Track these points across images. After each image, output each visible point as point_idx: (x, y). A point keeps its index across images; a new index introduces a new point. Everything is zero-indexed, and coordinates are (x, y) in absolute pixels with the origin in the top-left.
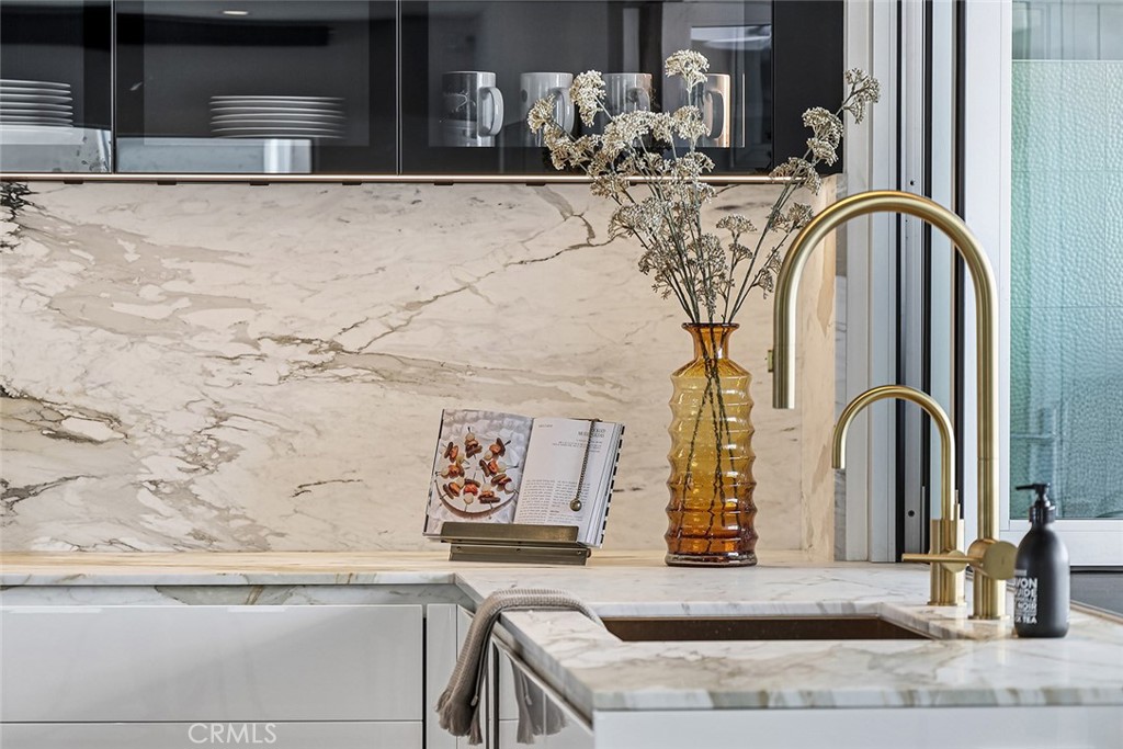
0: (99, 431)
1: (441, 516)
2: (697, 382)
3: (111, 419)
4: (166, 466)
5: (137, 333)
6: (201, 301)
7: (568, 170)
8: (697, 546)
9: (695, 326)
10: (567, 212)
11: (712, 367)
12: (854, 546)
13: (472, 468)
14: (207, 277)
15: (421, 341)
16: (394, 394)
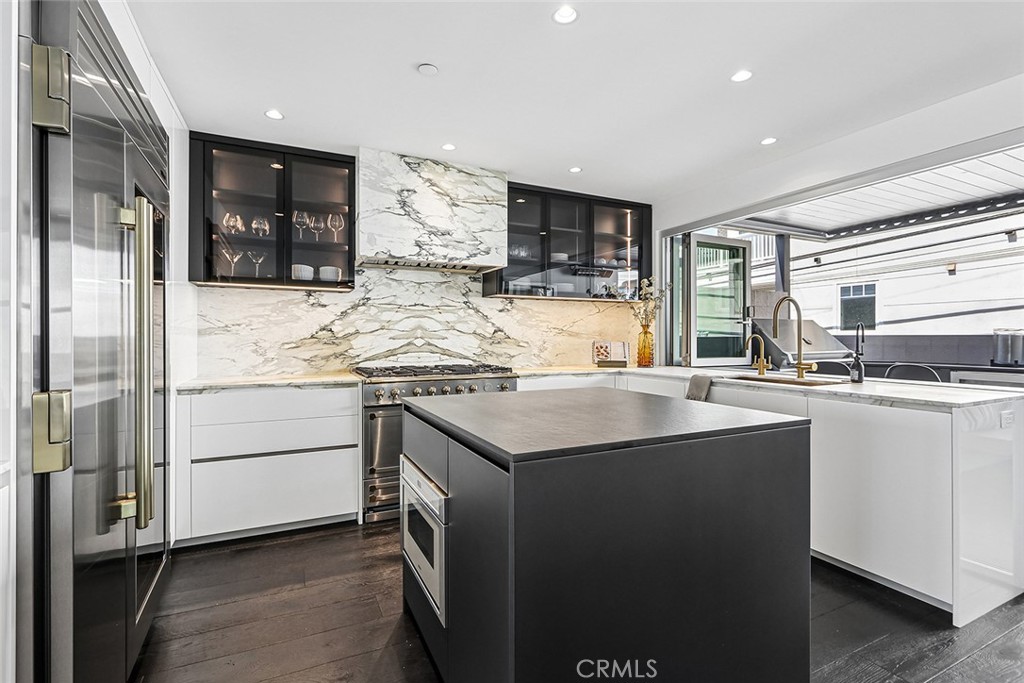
0: (525, 345)
1: (597, 360)
2: (642, 335)
3: (527, 343)
4: (536, 351)
5: (532, 327)
6: (541, 321)
9: (643, 325)
10: (596, 307)
11: (646, 333)
13: (602, 351)
14: (542, 317)
15: (575, 329)
16: (571, 338)
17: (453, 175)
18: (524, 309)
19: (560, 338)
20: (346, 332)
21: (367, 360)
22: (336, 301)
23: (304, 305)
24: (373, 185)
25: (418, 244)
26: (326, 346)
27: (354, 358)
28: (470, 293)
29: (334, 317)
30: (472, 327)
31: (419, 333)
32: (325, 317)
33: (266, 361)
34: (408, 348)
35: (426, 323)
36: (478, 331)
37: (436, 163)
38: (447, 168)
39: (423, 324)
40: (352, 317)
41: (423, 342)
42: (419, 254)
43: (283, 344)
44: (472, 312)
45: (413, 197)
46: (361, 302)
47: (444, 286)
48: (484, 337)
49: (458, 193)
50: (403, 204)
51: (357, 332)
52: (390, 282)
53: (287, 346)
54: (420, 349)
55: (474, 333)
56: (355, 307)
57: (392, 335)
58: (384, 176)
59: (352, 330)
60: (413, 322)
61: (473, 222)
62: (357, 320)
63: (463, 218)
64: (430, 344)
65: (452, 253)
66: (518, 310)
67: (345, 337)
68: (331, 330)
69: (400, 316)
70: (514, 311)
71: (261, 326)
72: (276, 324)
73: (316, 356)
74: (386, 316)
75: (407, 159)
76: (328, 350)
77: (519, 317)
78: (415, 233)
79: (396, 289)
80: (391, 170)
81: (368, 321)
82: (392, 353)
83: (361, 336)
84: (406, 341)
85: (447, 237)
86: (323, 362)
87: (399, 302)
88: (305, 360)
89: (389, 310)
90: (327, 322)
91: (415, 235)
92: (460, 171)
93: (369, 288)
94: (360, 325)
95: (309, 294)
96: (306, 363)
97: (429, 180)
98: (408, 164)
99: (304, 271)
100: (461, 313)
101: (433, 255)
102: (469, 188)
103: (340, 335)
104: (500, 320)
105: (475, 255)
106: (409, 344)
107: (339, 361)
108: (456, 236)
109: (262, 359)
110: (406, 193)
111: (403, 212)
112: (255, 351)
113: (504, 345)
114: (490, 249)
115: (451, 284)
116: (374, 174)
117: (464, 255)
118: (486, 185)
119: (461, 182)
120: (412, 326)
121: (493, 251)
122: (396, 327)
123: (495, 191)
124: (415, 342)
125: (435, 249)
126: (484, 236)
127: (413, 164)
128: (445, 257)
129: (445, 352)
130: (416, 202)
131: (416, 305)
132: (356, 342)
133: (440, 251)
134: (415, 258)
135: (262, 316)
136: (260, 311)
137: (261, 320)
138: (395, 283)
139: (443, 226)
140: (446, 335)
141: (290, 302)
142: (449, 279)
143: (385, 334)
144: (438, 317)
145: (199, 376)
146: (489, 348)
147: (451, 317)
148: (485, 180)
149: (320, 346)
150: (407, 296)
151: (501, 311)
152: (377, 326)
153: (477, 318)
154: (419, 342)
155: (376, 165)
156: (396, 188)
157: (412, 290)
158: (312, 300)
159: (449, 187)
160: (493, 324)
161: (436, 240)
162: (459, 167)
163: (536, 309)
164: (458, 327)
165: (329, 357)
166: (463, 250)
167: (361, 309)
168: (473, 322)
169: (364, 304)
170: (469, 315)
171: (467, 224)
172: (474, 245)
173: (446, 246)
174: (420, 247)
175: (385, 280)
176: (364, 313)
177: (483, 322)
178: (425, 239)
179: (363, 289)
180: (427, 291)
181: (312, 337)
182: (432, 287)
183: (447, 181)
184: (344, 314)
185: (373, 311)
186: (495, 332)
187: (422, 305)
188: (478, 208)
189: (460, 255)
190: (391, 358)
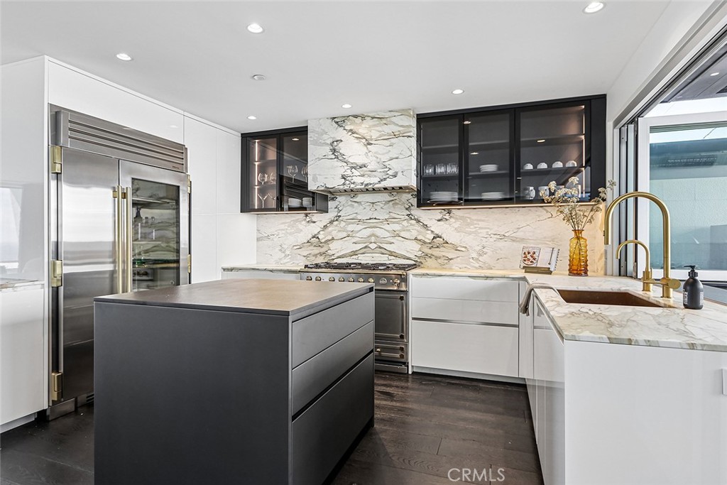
0: (463, 249)
1: (523, 265)
2: (575, 241)
3: (466, 247)
4: (475, 255)
5: (470, 233)
6: (480, 228)
7: (548, 203)
8: (575, 272)
9: (575, 230)
10: (547, 212)
11: (578, 238)
12: (609, 272)
13: (529, 256)
14: (482, 224)
15: (520, 234)
16: (514, 243)
17: (369, 122)
18: (462, 218)
19: (501, 244)
20: (326, 239)
21: (338, 257)
22: (321, 219)
23: (304, 222)
24: (316, 143)
25: (343, 177)
26: (315, 248)
27: (331, 256)
28: (412, 208)
29: (319, 229)
30: (414, 234)
31: (373, 239)
32: (314, 229)
33: (286, 256)
34: (365, 250)
35: (378, 232)
36: (419, 238)
37: (356, 117)
38: (363, 118)
39: (375, 233)
40: (330, 229)
41: (376, 246)
42: (344, 184)
43: (294, 246)
44: (414, 222)
45: (341, 145)
46: (335, 219)
47: (391, 203)
48: (425, 242)
49: (372, 134)
50: (334, 151)
51: (333, 239)
52: (353, 203)
53: (295, 248)
54: (373, 251)
55: (416, 239)
56: (331, 222)
57: (354, 241)
58: (322, 135)
59: (330, 238)
60: (369, 232)
61: (383, 154)
62: (333, 231)
63: (375, 153)
64: (380, 248)
65: (367, 180)
66: (456, 219)
67: (326, 242)
68: (318, 238)
69: (360, 227)
70: (452, 220)
71: (283, 235)
72: (291, 234)
73: (310, 254)
74: (350, 228)
75: (336, 120)
76: (317, 251)
77: (457, 225)
78: (342, 169)
79: (357, 207)
80: (326, 130)
81: (339, 231)
82: (354, 253)
83: (335, 241)
84: (365, 245)
85: (364, 169)
86: (314, 258)
87: (359, 217)
88: (304, 256)
89: (353, 223)
90: (316, 233)
91: (342, 171)
92: (373, 118)
93: (340, 209)
94: (334, 234)
95: (306, 215)
96: (305, 258)
97: (351, 130)
98: (337, 123)
99: (294, 202)
100: (405, 223)
101: (354, 183)
102: (379, 128)
103: (323, 241)
104: (438, 228)
105: (385, 179)
106: (366, 247)
107: (322, 257)
108: (370, 167)
109: (283, 255)
110: (335, 143)
111: (334, 157)
112: (281, 250)
113: (442, 249)
114: (397, 173)
115: (397, 201)
116: (317, 135)
117: (377, 180)
118: (394, 123)
119: (375, 126)
120: (368, 234)
121: (400, 174)
122: (357, 235)
123: (402, 126)
124: (370, 246)
125: (355, 179)
126: (393, 164)
127: (339, 121)
128: (362, 183)
129: (391, 254)
130: (342, 148)
131: (370, 219)
132: (333, 246)
133: (359, 180)
134: (342, 187)
135: (283, 230)
136: (283, 227)
137: (283, 232)
138: (356, 204)
139: (360, 161)
140: (392, 241)
141: (297, 220)
142: (395, 198)
143: (350, 240)
144: (387, 227)
145: (257, 263)
146: (429, 251)
147: (396, 227)
148: (394, 119)
149: (312, 248)
150: (364, 213)
151: (439, 220)
152: (345, 234)
153: (418, 227)
154: (373, 246)
155: (317, 130)
156: (329, 142)
157: (368, 208)
158: (308, 219)
159: (365, 132)
160: (432, 232)
161: (356, 172)
162: (372, 115)
163: (474, 218)
164: (403, 234)
165: (316, 255)
166: (375, 176)
167: (335, 223)
168: (415, 230)
169: (337, 220)
170: (413, 225)
171: (379, 156)
172: (383, 172)
173: (363, 176)
174: (345, 179)
175: (350, 203)
176: (336, 226)
177: (423, 230)
178: (349, 172)
179: (336, 210)
180: (378, 208)
181: (308, 242)
182: (382, 205)
183: (363, 128)
184: (325, 227)
185: (343, 224)
186: (434, 238)
187: (375, 219)
188: (387, 143)
189: (373, 180)
190: (354, 257)
